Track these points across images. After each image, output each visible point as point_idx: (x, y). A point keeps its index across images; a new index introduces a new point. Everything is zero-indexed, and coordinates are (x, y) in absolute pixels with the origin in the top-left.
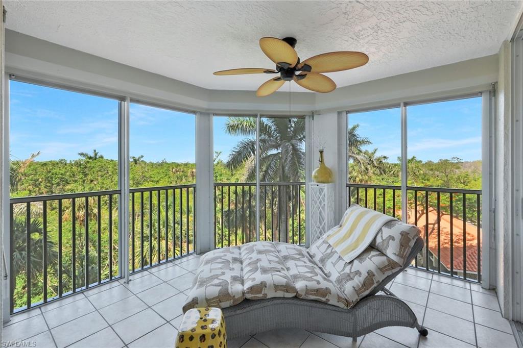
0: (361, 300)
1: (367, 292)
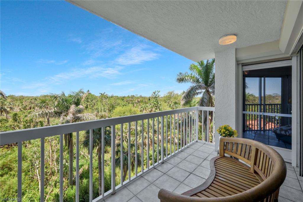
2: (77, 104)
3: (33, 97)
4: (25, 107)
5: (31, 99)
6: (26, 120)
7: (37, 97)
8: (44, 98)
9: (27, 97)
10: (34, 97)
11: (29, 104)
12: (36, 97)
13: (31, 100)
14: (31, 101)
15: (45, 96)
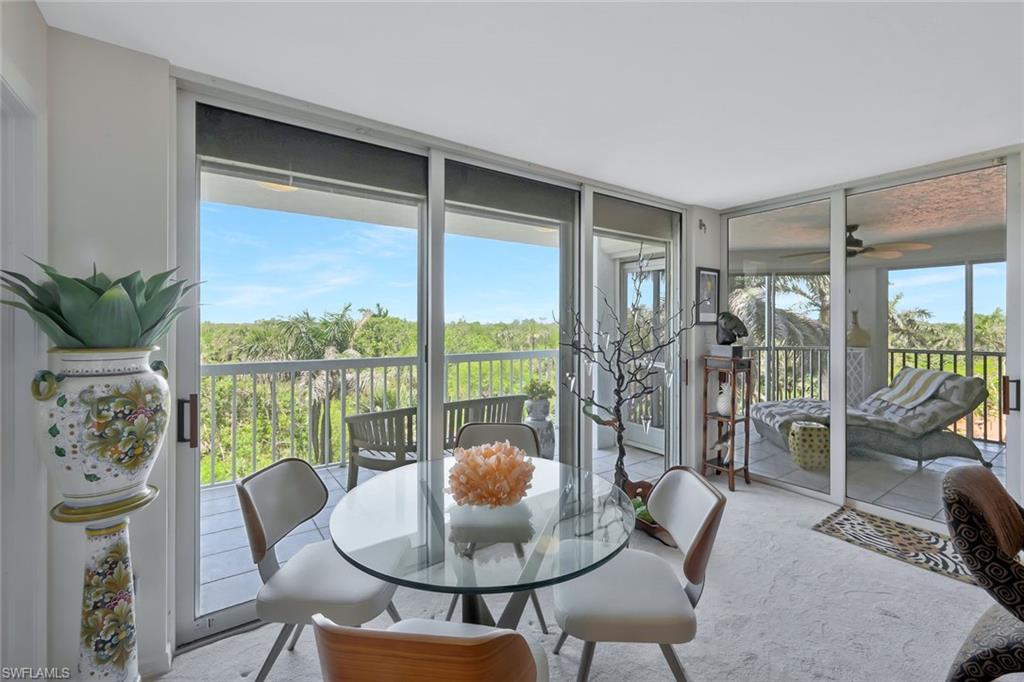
0: (926, 434)
1: (932, 427)
2: (341, 347)
3: (234, 324)
4: (217, 354)
5: (230, 331)
6: (221, 390)
7: (246, 326)
8: (262, 329)
9: (220, 326)
10: (238, 325)
11: (228, 347)
12: (242, 325)
13: (232, 333)
14: (232, 337)
15: (267, 323)
